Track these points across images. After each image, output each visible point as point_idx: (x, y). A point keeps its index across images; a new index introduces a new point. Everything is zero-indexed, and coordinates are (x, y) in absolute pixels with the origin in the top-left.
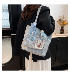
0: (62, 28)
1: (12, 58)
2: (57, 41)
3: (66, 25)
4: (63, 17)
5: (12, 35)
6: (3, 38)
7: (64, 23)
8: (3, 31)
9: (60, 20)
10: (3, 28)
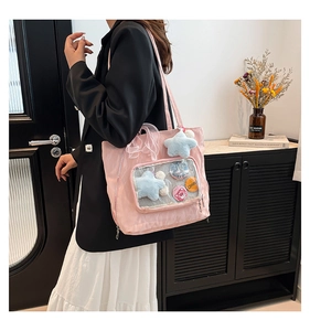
0: (258, 111)
2: (232, 168)
3: (271, 96)
4: (263, 65)
5: (32, 143)
6: (12, 156)
7: (265, 90)
8: (12, 125)
9: (246, 76)
10: (11, 116)
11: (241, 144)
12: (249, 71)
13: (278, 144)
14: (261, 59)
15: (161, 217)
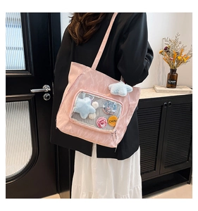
0: (173, 71)
2: (162, 106)
3: (183, 62)
5: (33, 91)
7: (179, 58)
9: (166, 49)
12: (167, 46)
13: (187, 91)
14: (174, 39)
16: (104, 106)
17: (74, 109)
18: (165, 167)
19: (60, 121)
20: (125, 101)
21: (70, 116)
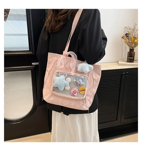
0: (132, 50)
1: (32, 109)
2: (122, 75)
4: (134, 30)
5: (33, 64)
7: (136, 41)
11: (124, 65)
12: (128, 32)
14: (133, 27)
15: (61, 100)
16: (75, 81)
17: (54, 85)
18: (125, 118)
19: (45, 95)
20: (90, 75)
21: (52, 90)
